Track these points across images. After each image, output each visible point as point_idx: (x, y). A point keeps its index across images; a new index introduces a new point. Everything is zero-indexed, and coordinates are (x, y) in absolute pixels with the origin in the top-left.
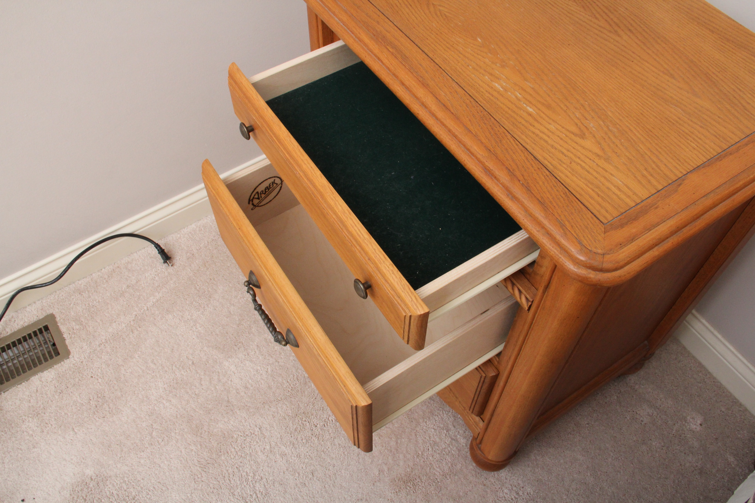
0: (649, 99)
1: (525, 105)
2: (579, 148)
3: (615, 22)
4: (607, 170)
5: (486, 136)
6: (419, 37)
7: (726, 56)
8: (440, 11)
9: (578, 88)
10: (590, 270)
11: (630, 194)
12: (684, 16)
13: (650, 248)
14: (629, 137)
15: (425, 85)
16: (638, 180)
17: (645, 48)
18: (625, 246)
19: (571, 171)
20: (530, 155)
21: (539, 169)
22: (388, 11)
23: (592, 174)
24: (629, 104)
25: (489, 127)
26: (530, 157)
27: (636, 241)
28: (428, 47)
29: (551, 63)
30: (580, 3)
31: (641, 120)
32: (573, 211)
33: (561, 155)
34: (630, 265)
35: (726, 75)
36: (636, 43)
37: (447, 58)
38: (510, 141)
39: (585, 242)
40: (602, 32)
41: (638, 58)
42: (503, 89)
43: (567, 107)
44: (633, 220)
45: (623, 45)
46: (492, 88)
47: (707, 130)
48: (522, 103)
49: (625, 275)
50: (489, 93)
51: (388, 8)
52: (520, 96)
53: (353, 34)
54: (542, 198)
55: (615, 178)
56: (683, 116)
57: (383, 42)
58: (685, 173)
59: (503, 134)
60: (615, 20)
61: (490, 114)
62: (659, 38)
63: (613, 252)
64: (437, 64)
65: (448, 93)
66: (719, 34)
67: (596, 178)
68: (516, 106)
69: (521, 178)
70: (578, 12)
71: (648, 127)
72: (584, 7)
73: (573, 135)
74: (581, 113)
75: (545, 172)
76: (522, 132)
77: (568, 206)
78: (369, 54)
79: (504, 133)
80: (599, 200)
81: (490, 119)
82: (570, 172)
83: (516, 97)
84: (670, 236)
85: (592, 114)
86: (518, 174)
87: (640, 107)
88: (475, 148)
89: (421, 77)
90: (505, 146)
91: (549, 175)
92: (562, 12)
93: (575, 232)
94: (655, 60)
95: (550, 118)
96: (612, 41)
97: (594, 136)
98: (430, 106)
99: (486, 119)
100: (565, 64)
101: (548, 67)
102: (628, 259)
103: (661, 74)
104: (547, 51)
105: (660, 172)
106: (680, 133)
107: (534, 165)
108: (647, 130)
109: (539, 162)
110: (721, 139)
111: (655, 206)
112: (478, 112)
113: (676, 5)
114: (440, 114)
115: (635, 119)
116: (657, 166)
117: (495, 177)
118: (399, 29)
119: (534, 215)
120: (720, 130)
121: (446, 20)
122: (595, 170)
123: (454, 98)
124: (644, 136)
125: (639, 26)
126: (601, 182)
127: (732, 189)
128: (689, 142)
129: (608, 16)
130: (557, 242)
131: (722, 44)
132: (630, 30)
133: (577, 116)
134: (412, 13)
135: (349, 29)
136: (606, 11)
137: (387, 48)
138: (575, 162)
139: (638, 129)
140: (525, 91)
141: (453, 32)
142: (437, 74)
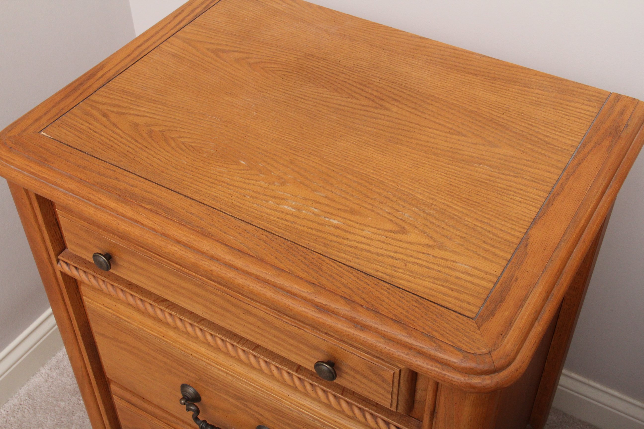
0: (449, 166)
1: (327, 219)
2: (406, 245)
3: (375, 96)
4: (446, 258)
5: (302, 269)
6: (173, 181)
7: (501, 95)
8: (183, 143)
9: (373, 180)
10: (483, 376)
11: (482, 275)
12: (440, 67)
13: (532, 326)
14: (451, 215)
15: (206, 234)
16: (483, 257)
17: (419, 114)
18: (506, 333)
19: (411, 274)
20: (359, 272)
21: (376, 284)
22: (122, 162)
23: (433, 269)
24: (432, 178)
25: (300, 258)
26: (361, 275)
27: (515, 324)
28: (189, 189)
29: (332, 163)
30: (330, 87)
31: (454, 192)
32: (435, 317)
33: (392, 260)
34: (520, 352)
35: (511, 114)
36: (407, 111)
37: (216, 194)
38: (331, 265)
39: (464, 347)
40: (368, 111)
41: (418, 126)
42: (294, 209)
43: (372, 205)
44: (500, 302)
45: (396, 118)
46: (283, 212)
47: (523, 178)
48: (323, 217)
49: (521, 366)
50: (282, 219)
51: (121, 159)
52: (317, 210)
53: (90, 201)
54: (395, 315)
55: (459, 264)
56: (492, 171)
57: (134, 201)
58: (525, 231)
59: (319, 260)
60: (375, 93)
61: (294, 243)
62: (428, 99)
63: (498, 345)
64: (209, 206)
65: (237, 234)
66: (483, 75)
67: (440, 272)
68: (318, 224)
69: (362, 302)
70: (333, 97)
71: (464, 196)
72: (336, 90)
73: (393, 234)
74: (388, 206)
75: (384, 286)
76: (338, 250)
77: (426, 314)
78: (121, 220)
79: (320, 258)
80: (455, 294)
81: (297, 248)
82: (410, 276)
83: (313, 213)
84: (544, 305)
85: (401, 203)
86: (357, 299)
87: (446, 178)
88: (296, 287)
89: (198, 227)
90: (328, 272)
91: (390, 288)
92: (317, 103)
93: (448, 340)
94: (435, 122)
95: (361, 224)
96: (383, 117)
97: (416, 227)
98: (223, 256)
99: (293, 250)
100: (347, 158)
101: (331, 168)
102: (517, 347)
103: (449, 135)
104: (321, 150)
105: (500, 240)
106: (498, 190)
107: (369, 282)
108: (465, 200)
109: (372, 276)
110: (541, 182)
111: (514, 278)
112: (281, 246)
113: (427, 59)
114: (239, 262)
115: (447, 192)
116: (494, 234)
117: (333, 312)
118: (146, 179)
119: (395, 338)
120: (535, 174)
121: (195, 151)
122: (434, 263)
123: (247, 238)
124: (465, 207)
125: (402, 92)
126: (447, 274)
127: (578, 230)
128: (512, 197)
129: (365, 91)
130: (434, 359)
131: (491, 84)
132: (395, 100)
133: (387, 211)
134: (152, 155)
135: (83, 197)
136: (362, 87)
137: (142, 206)
138: (409, 262)
139: (456, 202)
140: (320, 203)
141: (209, 163)
142: (215, 217)
